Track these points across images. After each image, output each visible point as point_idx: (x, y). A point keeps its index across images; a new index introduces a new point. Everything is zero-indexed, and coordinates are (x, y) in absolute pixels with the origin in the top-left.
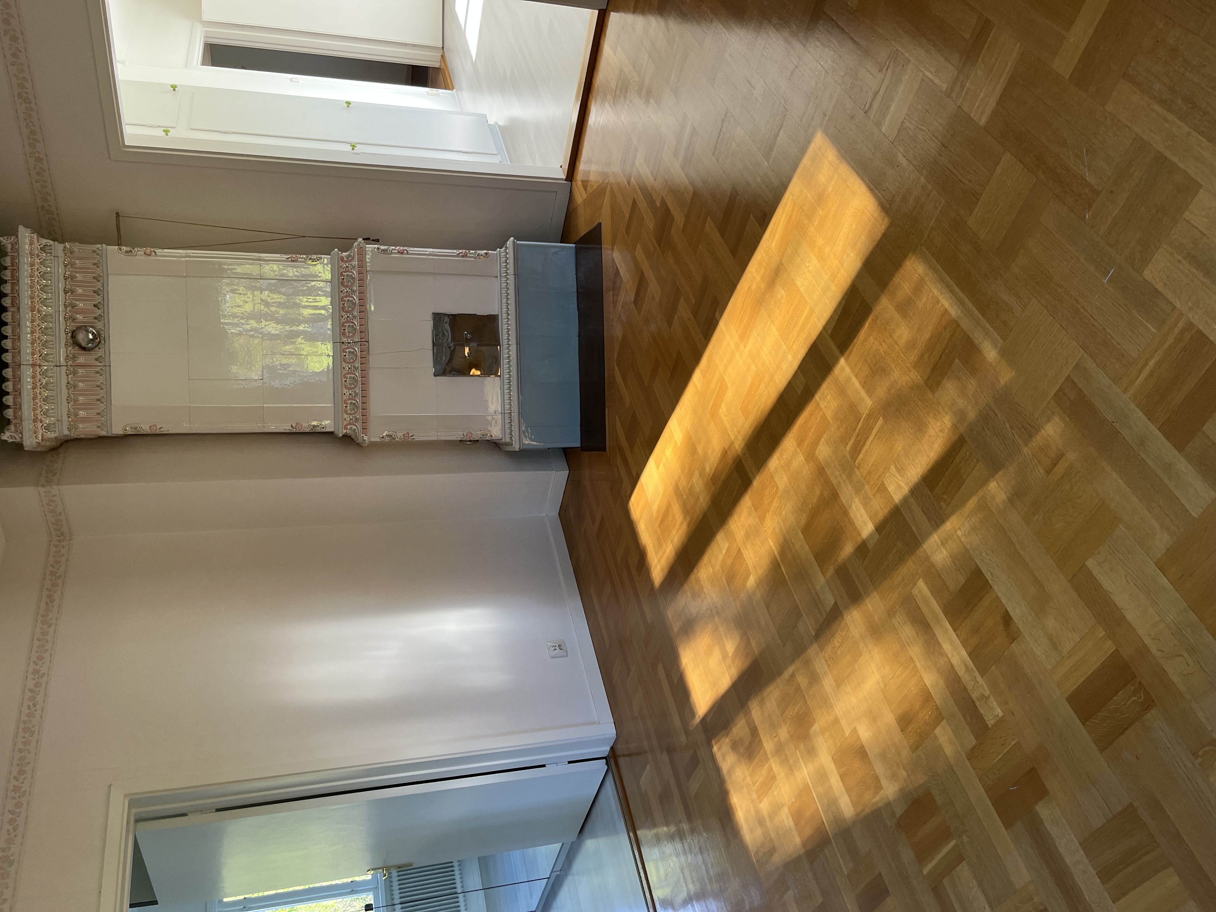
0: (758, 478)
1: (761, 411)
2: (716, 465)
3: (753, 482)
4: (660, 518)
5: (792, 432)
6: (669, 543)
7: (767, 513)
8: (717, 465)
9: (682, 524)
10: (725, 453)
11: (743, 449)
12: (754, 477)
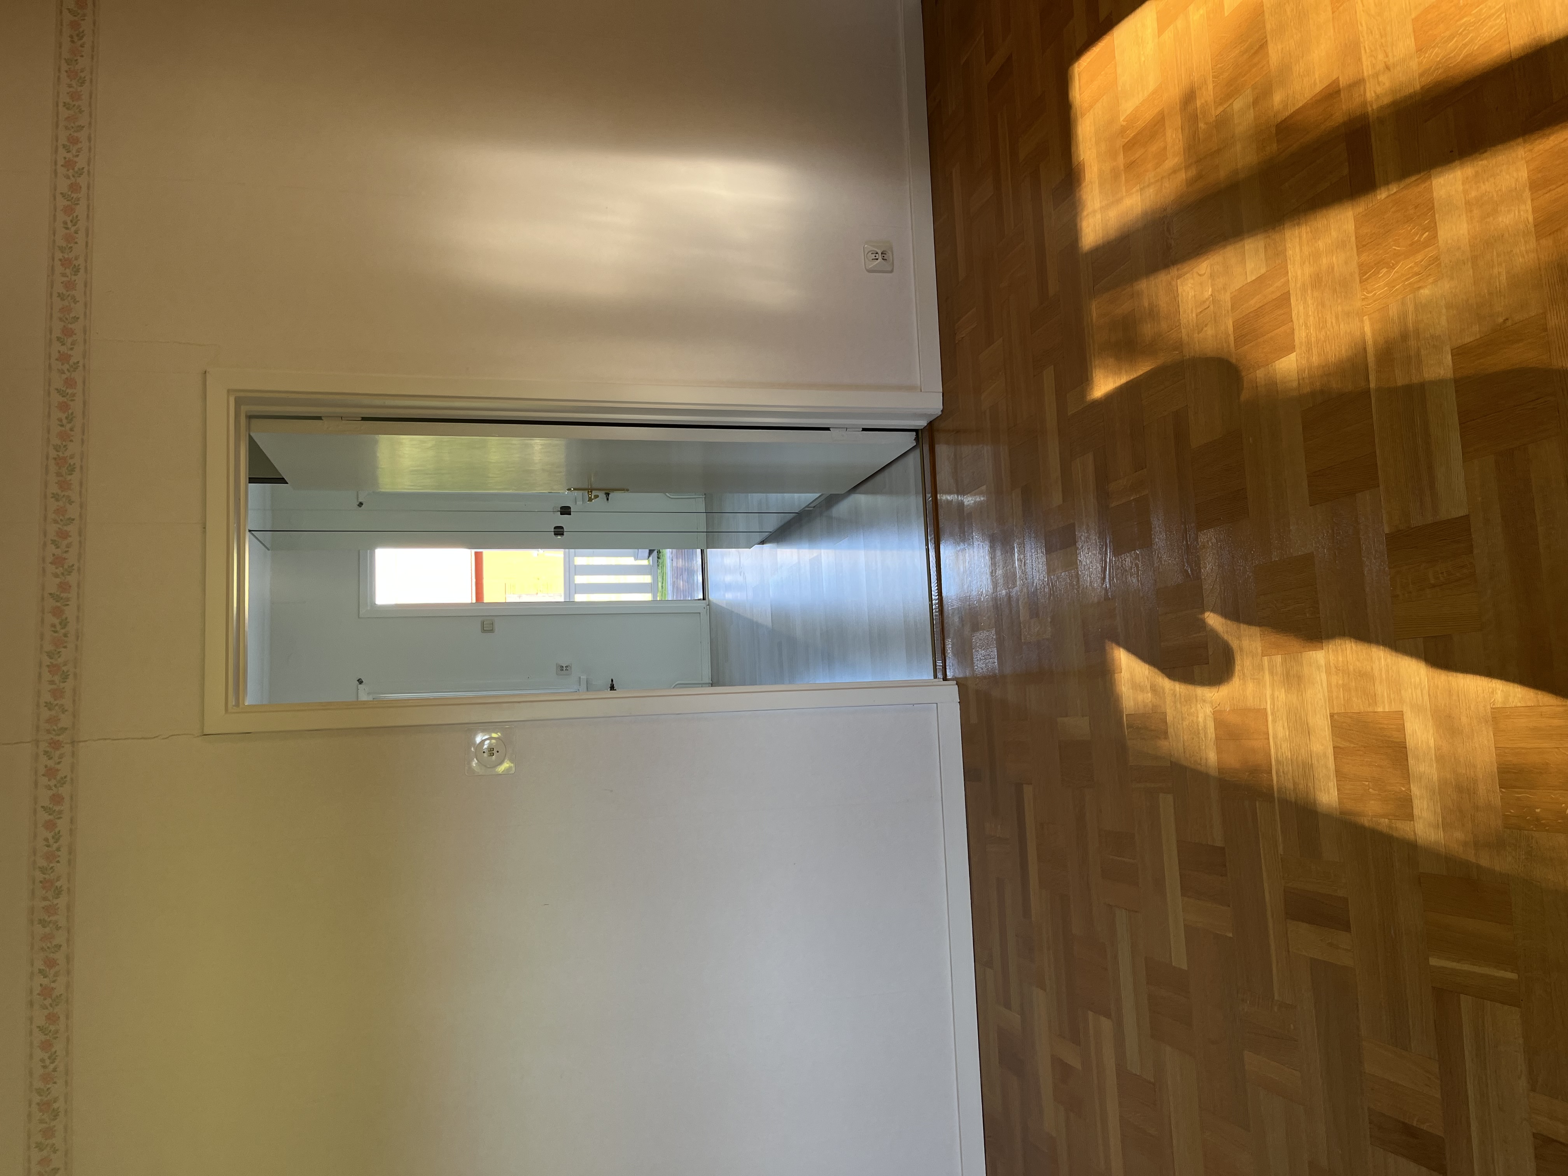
0: (1394, 188)
1: (1466, 56)
2: (1300, 105)
3: (1378, 192)
4: (1131, 134)
5: (1528, 146)
6: (1134, 190)
7: (1385, 270)
8: (1303, 107)
9: (1175, 171)
10: (1332, 93)
11: (1382, 108)
12: (1387, 183)
